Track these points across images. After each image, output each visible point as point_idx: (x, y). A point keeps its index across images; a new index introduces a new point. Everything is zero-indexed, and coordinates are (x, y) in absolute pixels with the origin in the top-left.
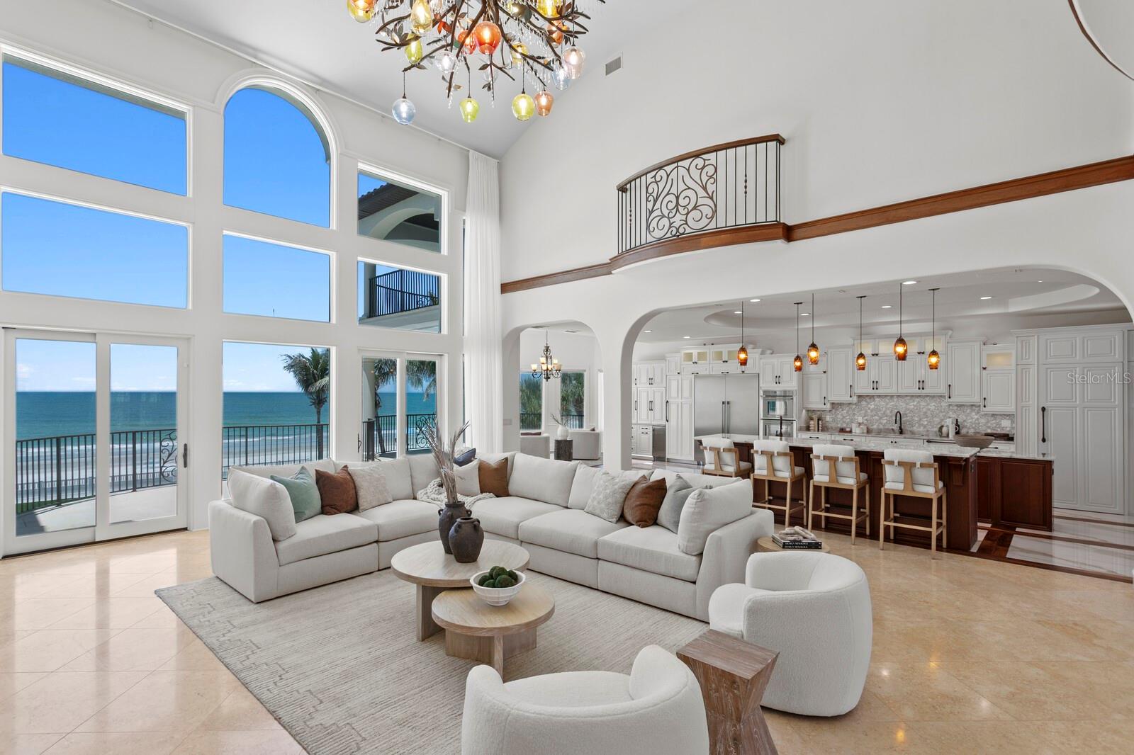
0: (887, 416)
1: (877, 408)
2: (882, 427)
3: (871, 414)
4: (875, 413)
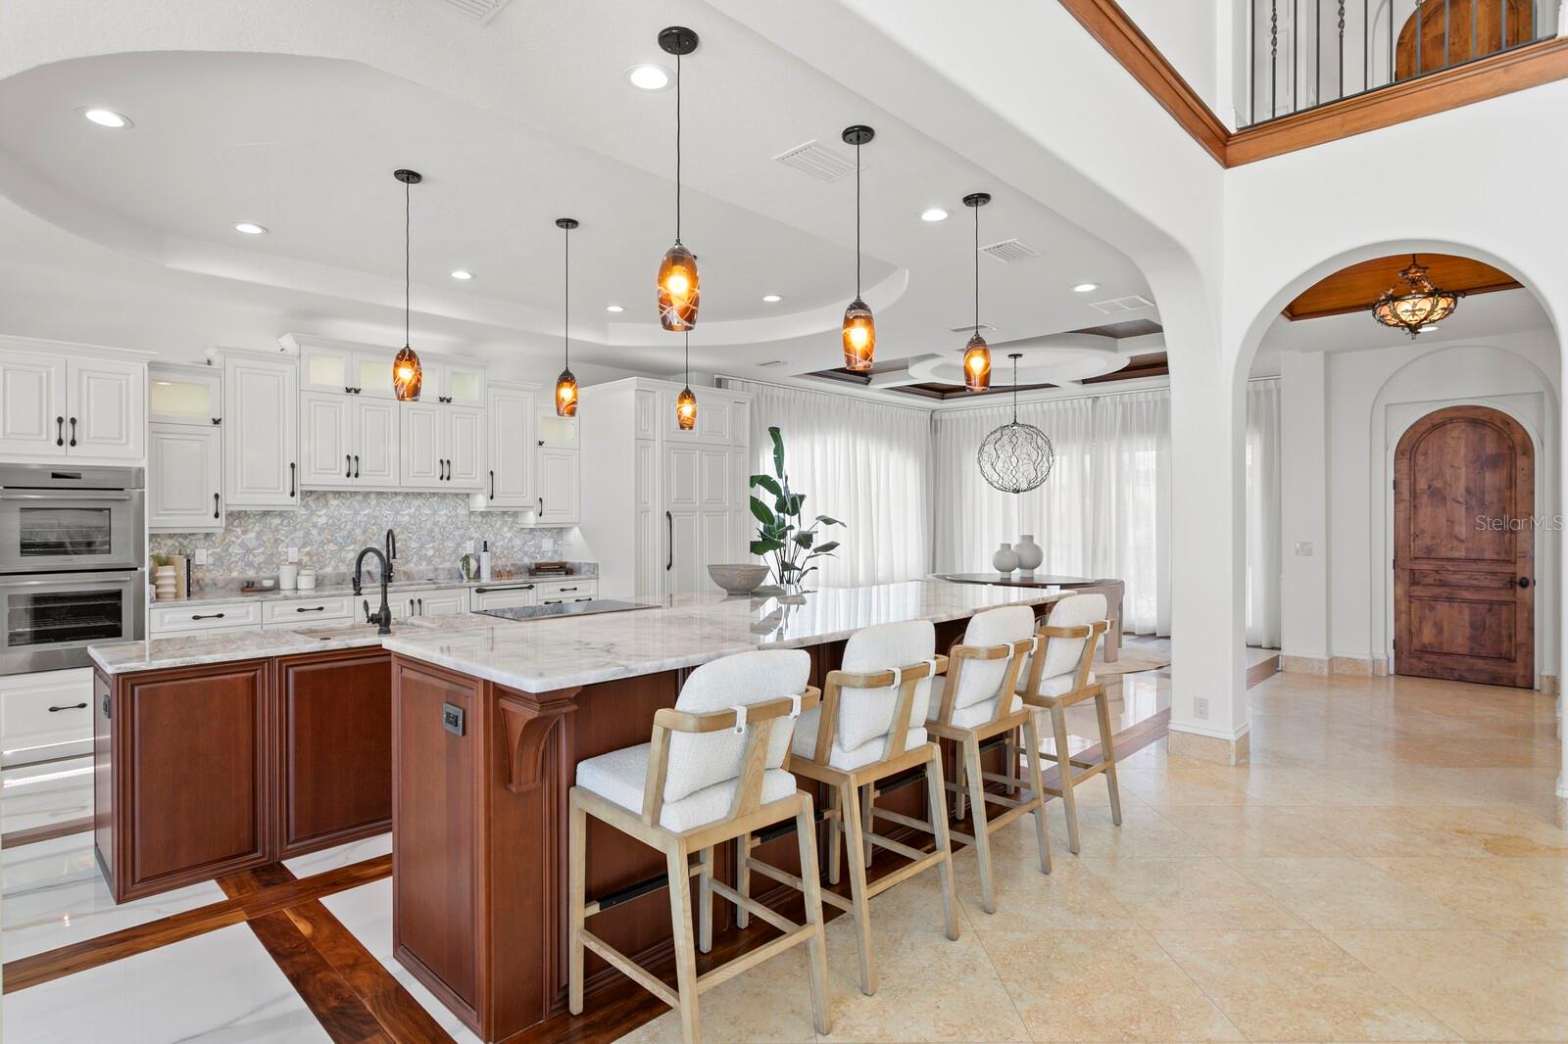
0: (355, 543)
1: (334, 524)
2: (346, 570)
3: (319, 539)
4: (329, 537)
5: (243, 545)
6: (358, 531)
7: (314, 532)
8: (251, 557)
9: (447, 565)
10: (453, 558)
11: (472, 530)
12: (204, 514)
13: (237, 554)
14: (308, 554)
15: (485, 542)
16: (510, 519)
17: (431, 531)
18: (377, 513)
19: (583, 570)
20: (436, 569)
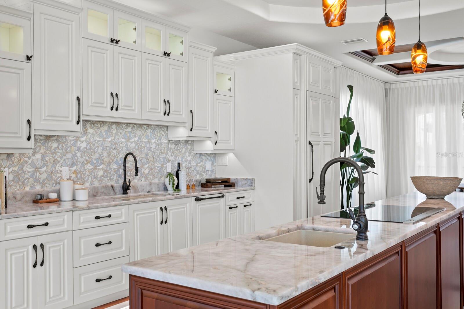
0: (103, 163)
1: (91, 149)
2: (98, 185)
3: (81, 160)
4: (87, 158)
5: (33, 164)
6: (105, 154)
7: (79, 154)
8: (38, 174)
9: (156, 181)
10: (159, 175)
11: (170, 154)
12: (20, 137)
13: (29, 172)
14: (75, 172)
15: (179, 164)
16: (189, 147)
17: (147, 155)
18: (116, 140)
19: (240, 184)
20: (151, 184)
